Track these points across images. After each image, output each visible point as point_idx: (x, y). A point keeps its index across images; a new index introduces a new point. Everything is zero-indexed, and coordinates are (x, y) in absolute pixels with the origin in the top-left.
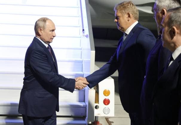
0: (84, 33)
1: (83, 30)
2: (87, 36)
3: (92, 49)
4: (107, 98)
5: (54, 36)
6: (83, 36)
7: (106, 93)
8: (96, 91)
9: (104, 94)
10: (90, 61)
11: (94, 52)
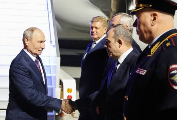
0: (51, 43)
1: (51, 41)
2: (54, 46)
3: (57, 56)
4: (70, 94)
5: (43, 49)
6: (51, 46)
7: (70, 91)
8: (61, 89)
9: (68, 91)
10: (56, 65)
11: (59, 58)
